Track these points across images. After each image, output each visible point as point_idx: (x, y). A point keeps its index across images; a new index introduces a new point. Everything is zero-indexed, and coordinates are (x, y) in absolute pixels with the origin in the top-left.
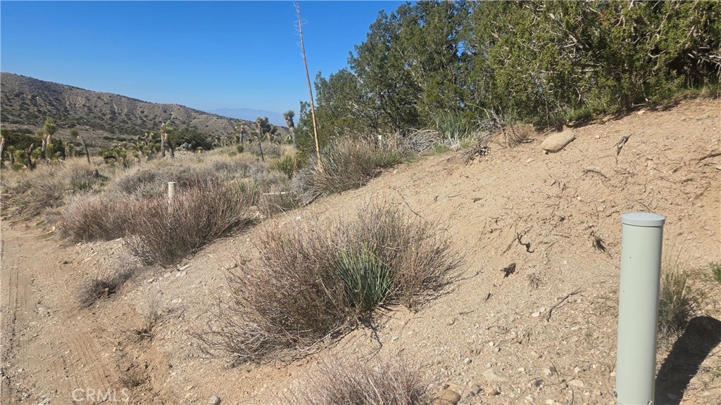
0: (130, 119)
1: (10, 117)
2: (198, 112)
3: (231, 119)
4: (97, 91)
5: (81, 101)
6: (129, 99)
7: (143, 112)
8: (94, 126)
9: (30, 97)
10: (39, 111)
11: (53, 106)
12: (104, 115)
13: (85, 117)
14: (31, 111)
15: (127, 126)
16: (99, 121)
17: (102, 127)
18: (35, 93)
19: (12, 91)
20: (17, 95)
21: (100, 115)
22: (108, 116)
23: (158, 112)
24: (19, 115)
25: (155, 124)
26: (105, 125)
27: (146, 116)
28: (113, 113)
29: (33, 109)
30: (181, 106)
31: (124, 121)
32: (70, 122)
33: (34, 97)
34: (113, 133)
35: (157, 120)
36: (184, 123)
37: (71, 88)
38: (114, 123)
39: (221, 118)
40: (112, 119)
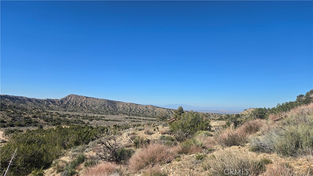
0: (135, 111)
1: (101, 112)
2: (157, 107)
3: (168, 109)
4: (126, 102)
5: (121, 106)
6: (135, 104)
7: (139, 108)
8: (124, 114)
9: (107, 106)
10: (109, 110)
11: (113, 108)
12: (128, 110)
13: (122, 111)
14: (107, 110)
15: (134, 113)
16: (126, 112)
17: (127, 114)
18: (109, 104)
19: (102, 104)
20: (103, 105)
21: (127, 110)
22: (129, 110)
23: (144, 108)
24: (103, 111)
25: (143, 112)
26: (128, 113)
27: (140, 110)
28: (131, 109)
29: (107, 109)
30: (151, 106)
31: (134, 112)
32: (117, 113)
33: (108, 106)
34: (130, 116)
35: (144, 111)
36: (152, 111)
37: (119, 102)
38: (131, 112)
39: (164, 109)
40: (130, 111)
